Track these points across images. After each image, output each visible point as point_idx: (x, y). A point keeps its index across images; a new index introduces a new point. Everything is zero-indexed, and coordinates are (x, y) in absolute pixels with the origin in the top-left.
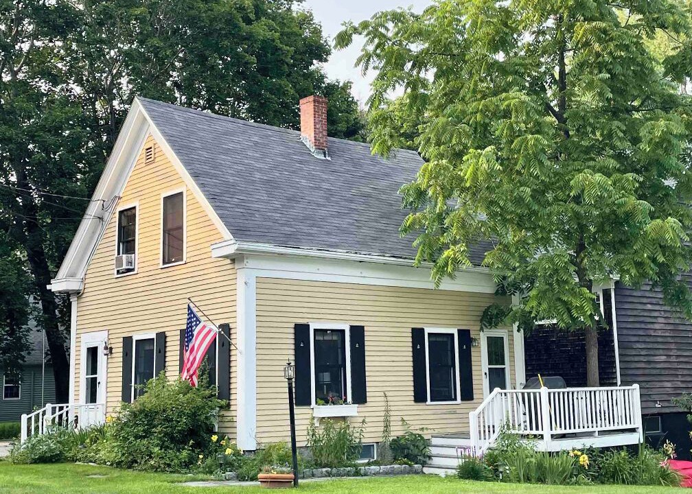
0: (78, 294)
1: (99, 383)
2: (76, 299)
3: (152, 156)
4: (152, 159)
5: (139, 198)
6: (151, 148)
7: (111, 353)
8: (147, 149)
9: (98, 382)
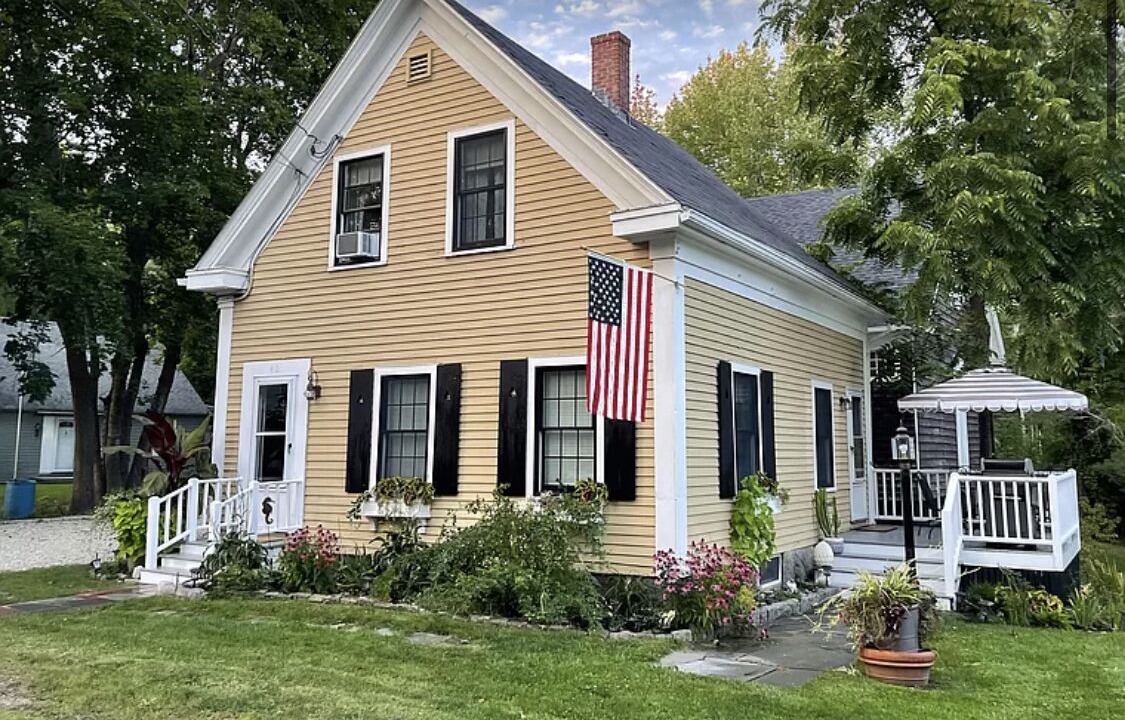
0: (236, 295)
1: (290, 446)
2: (232, 304)
3: (428, 69)
4: (428, 74)
5: (394, 140)
6: (426, 56)
7: (318, 396)
8: (412, 59)
9: (287, 444)
